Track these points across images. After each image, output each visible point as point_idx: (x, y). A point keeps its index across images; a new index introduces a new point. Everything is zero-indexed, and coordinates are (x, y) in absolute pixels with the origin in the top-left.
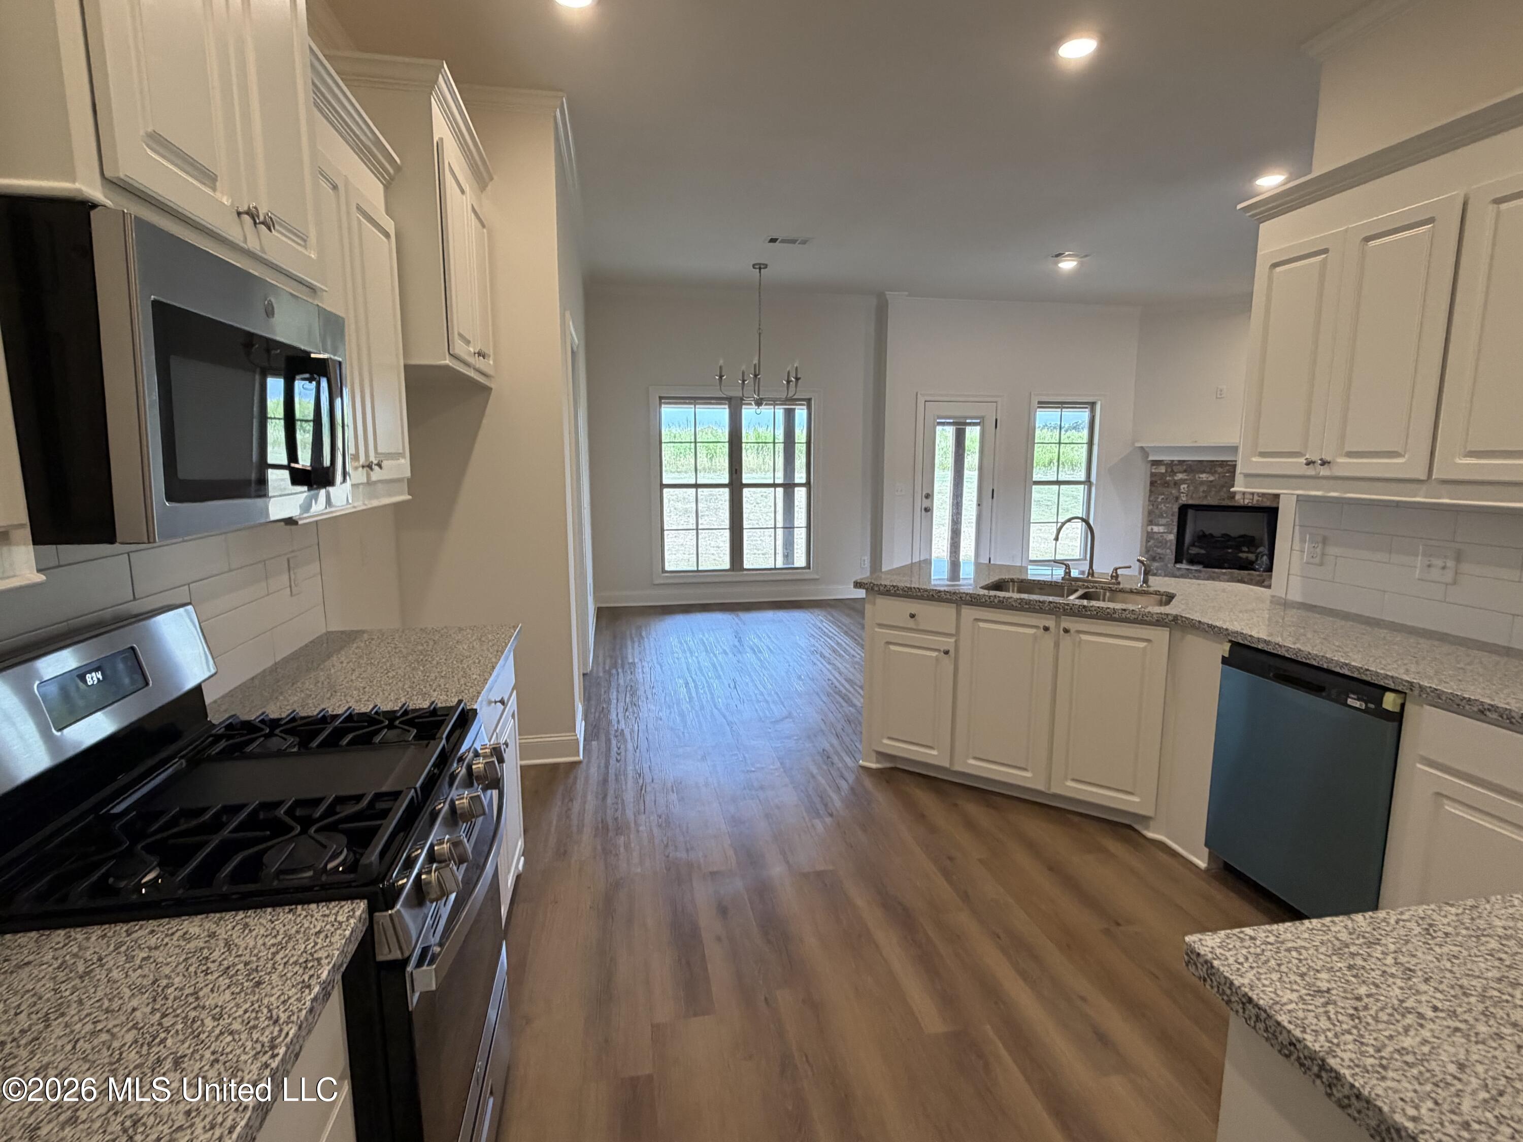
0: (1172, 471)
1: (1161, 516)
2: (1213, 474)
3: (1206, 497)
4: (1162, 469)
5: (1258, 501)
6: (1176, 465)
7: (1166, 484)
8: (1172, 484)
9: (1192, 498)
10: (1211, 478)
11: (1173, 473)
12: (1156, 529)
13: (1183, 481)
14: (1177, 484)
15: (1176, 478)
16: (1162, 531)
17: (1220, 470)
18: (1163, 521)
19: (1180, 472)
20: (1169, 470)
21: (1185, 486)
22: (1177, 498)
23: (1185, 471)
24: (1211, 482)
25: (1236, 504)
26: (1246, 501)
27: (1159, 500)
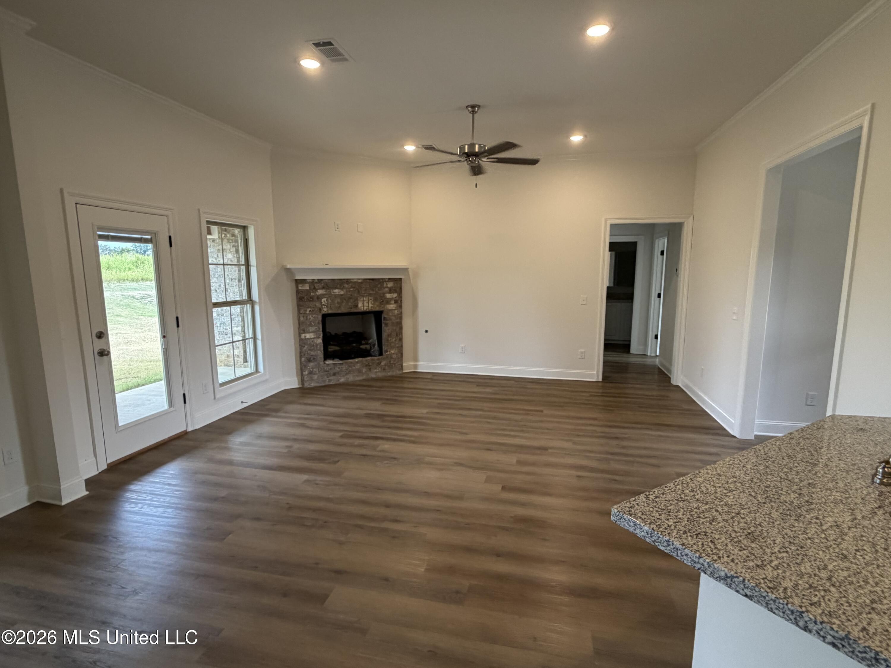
0: (315, 288)
1: (310, 325)
2: (342, 289)
3: (340, 307)
4: (307, 287)
5: (372, 307)
6: (316, 283)
7: (311, 299)
8: (315, 298)
9: (331, 309)
10: (342, 293)
11: (315, 289)
12: (308, 336)
13: (323, 296)
14: (319, 298)
15: (317, 294)
16: (313, 337)
17: (346, 286)
18: (312, 329)
19: (320, 289)
20: (313, 287)
21: (325, 299)
22: (320, 310)
23: (323, 288)
24: (342, 295)
25: (359, 311)
26: (365, 308)
27: (308, 312)
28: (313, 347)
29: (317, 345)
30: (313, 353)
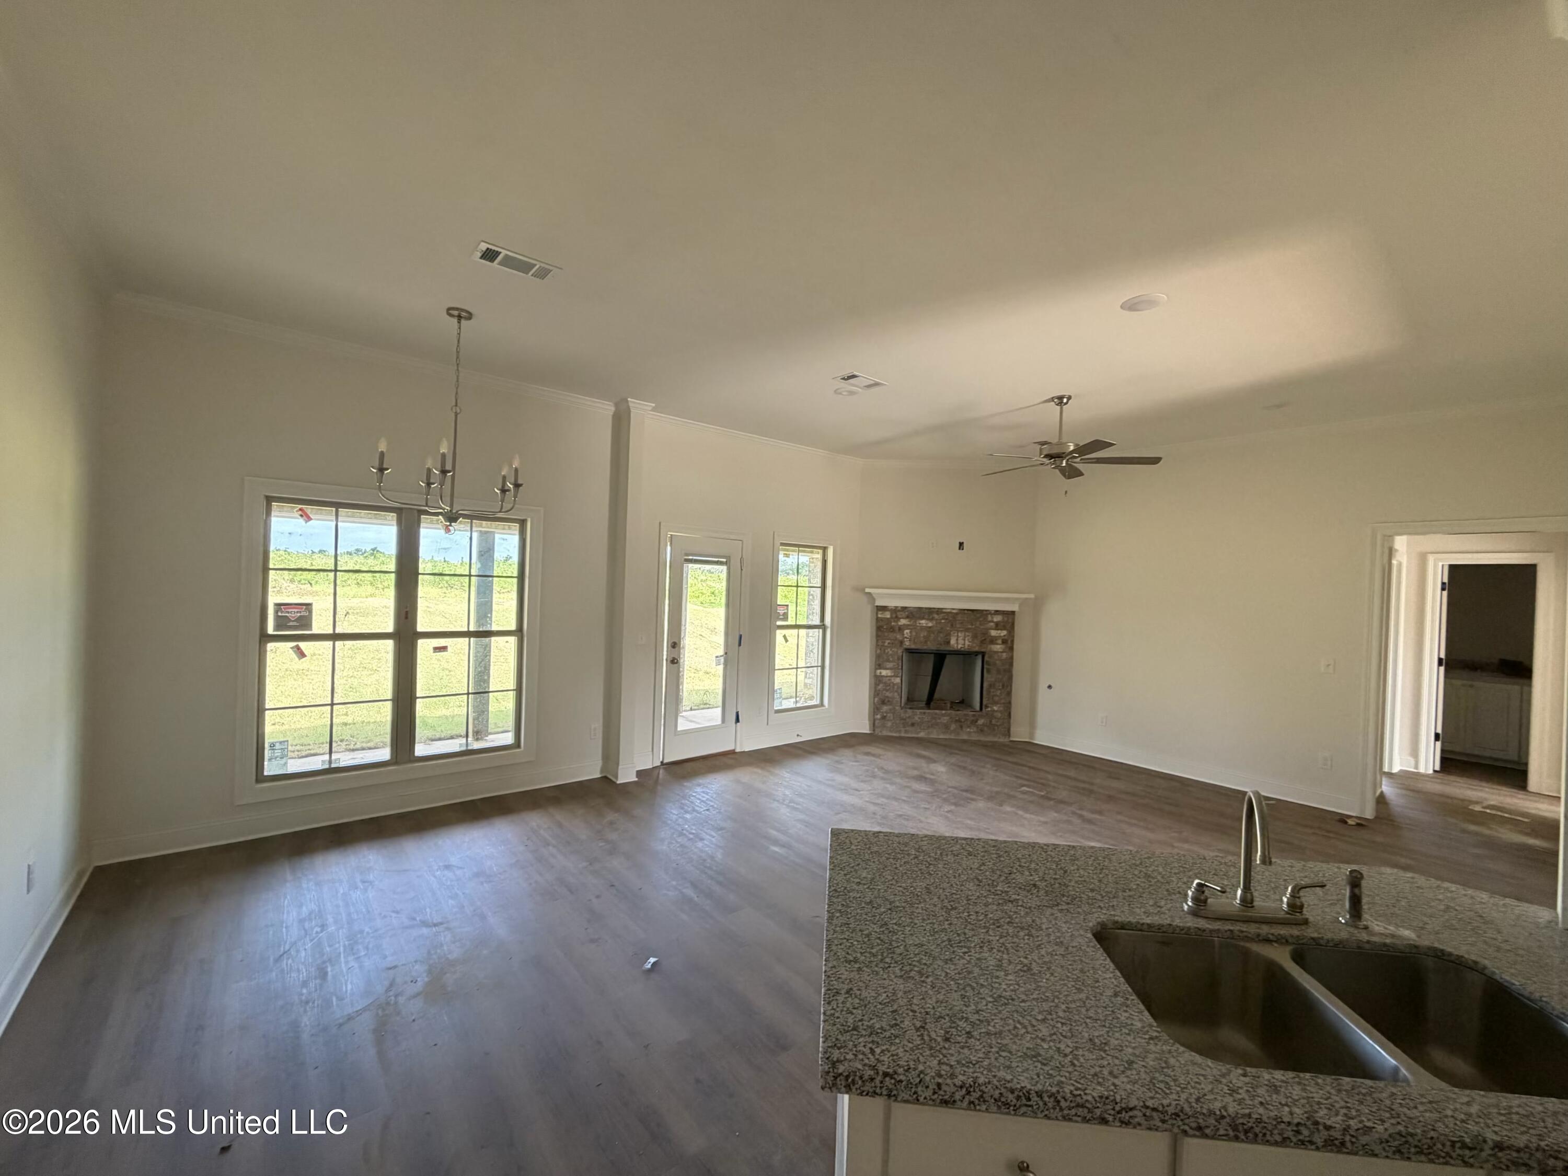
0: (896, 617)
1: (888, 661)
2: (931, 620)
3: (926, 642)
4: (888, 615)
5: (969, 646)
6: (899, 611)
7: (892, 629)
8: (897, 629)
9: (915, 643)
10: (930, 624)
11: (898, 619)
12: (884, 673)
13: (907, 627)
14: (901, 629)
15: (900, 623)
16: (889, 674)
17: (936, 616)
18: (890, 665)
19: (903, 618)
20: (894, 616)
21: (908, 631)
22: (902, 642)
23: (907, 617)
24: (930, 627)
25: (951, 649)
26: (960, 646)
27: (886, 644)
28: (889, 686)
29: (894, 684)
30: (888, 694)
